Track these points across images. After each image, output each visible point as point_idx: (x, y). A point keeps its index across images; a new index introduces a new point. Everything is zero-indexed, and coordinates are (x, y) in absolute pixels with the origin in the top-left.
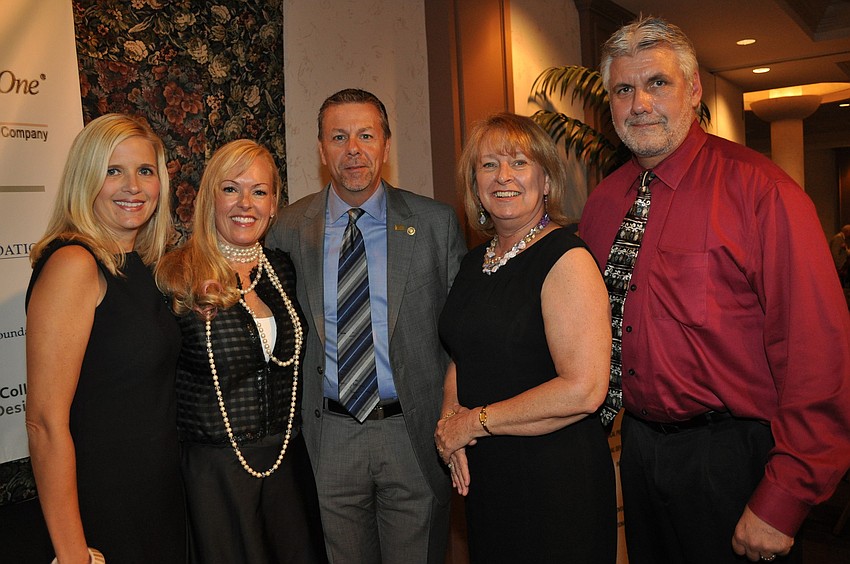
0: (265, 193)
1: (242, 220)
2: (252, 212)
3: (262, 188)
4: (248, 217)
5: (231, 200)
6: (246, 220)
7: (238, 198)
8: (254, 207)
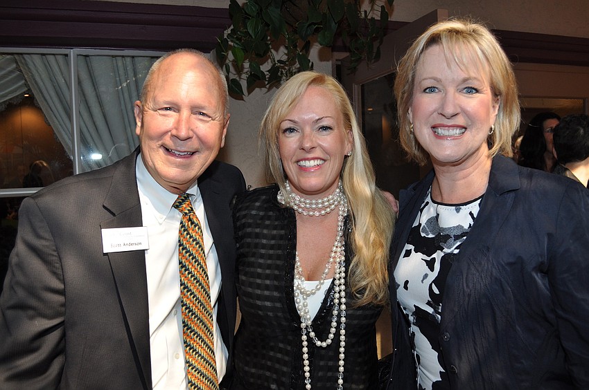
0: (330, 128)
1: (307, 164)
2: (318, 153)
3: (325, 123)
4: (314, 159)
5: (291, 142)
6: (312, 163)
7: (299, 139)
8: (320, 146)
